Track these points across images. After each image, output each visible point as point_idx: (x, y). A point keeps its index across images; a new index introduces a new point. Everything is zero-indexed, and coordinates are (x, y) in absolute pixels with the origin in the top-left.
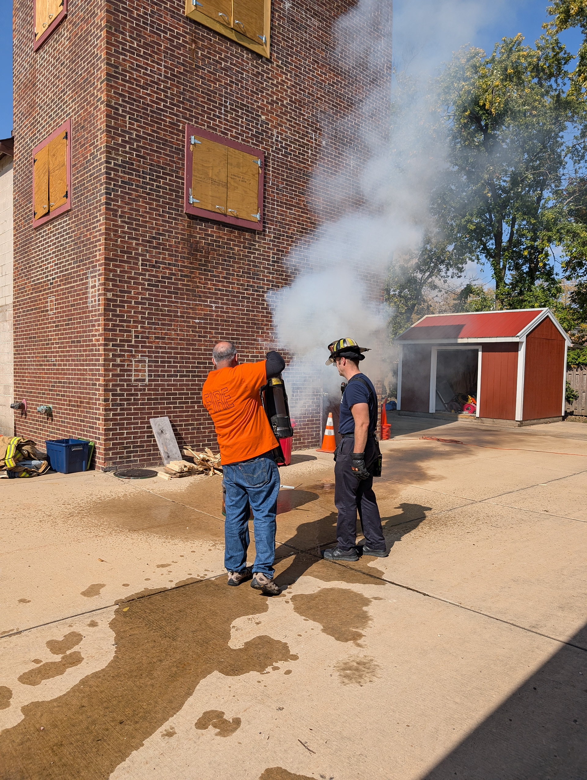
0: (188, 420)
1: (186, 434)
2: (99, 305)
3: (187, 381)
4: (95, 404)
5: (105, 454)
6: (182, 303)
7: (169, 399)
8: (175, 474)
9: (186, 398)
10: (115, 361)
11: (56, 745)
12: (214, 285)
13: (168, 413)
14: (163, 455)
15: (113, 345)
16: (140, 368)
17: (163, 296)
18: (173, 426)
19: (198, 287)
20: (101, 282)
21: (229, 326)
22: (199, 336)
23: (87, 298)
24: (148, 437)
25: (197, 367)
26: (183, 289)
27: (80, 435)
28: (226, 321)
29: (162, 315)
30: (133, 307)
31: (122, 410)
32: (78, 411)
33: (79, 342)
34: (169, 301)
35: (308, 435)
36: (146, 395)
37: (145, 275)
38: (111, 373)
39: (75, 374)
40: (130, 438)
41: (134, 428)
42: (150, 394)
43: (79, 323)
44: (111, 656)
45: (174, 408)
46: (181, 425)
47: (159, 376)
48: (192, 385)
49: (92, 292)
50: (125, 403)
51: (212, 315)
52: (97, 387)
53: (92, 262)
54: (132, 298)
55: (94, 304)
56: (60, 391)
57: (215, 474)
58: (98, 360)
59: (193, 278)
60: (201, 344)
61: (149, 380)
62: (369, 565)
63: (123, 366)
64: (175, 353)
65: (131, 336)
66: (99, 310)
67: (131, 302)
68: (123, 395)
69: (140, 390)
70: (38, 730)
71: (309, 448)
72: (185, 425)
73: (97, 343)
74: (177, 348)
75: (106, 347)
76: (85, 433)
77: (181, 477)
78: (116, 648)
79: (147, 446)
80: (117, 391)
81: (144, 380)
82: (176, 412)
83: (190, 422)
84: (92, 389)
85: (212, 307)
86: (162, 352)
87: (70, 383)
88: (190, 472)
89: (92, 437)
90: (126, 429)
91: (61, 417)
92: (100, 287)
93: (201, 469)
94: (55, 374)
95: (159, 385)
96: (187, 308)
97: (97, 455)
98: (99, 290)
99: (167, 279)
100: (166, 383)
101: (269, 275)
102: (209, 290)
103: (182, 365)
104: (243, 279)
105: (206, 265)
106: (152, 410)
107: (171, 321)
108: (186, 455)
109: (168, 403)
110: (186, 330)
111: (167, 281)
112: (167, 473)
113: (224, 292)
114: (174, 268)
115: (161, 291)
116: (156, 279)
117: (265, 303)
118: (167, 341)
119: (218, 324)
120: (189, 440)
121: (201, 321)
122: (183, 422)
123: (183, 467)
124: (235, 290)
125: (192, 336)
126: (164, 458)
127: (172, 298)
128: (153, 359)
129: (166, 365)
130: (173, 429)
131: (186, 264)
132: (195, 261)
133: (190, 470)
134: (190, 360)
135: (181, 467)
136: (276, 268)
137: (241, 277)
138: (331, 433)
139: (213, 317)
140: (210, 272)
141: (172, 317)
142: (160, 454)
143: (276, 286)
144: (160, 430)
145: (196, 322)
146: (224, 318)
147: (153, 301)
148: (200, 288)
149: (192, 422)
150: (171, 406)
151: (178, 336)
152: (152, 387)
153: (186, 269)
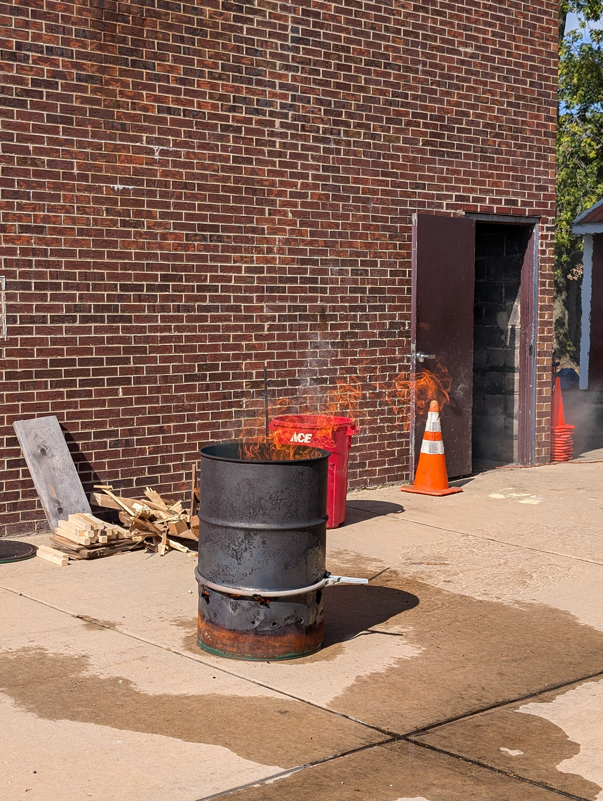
0: (103, 424)
1: (98, 456)
3: (98, 330)
6: (81, 144)
7: (58, 374)
8: (78, 551)
9: (96, 372)
12: (156, 99)
13: (56, 406)
14: (47, 506)
17: (36, 128)
18: (68, 437)
19: (118, 105)
21: (194, 197)
22: (124, 224)
24: (10, 464)
25: (120, 298)
26: (82, 111)
28: (185, 186)
29: (37, 174)
34: (51, 141)
35: (381, 455)
42: (13, 364)
45: (71, 394)
46: (87, 436)
47: (32, 320)
48: (110, 340)
51: (153, 173)
57: (173, 549)
59: (108, 83)
60: (130, 243)
61: (10, 331)
62: (559, 768)
64: (69, 265)
71: (384, 485)
72: (97, 435)
74: (71, 254)
77: (91, 557)
79: (10, 486)
82: (74, 405)
83: (108, 428)
85: (152, 152)
86: (39, 264)
88: (114, 546)
93: (139, 539)
95: (34, 342)
96: (94, 157)
99: (46, 87)
100: (49, 336)
101: (286, 72)
102: (144, 111)
103: (86, 292)
104: (224, 83)
105: (136, 50)
106: (19, 401)
107: (57, 187)
108: (100, 505)
109: (55, 385)
110: (92, 210)
111: (44, 90)
112: (58, 549)
113: (180, 115)
114: (61, 59)
115: (30, 116)
116: (19, 87)
117: (278, 140)
118: (49, 236)
119: (168, 192)
120: (107, 469)
121: (127, 187)
122: (92, 428)
123: (96, 535)
124: (206, 111)
125: (108, 223)
126: (50, 514)
127: (58, 133)
128: (18, 280)
129: (49, 293)
130: (68, 445)
131: (89, 50)
132: (110, 41)
133: (113, 542)
134: (104, 280)
135: (93, 536)
136: (301, 55)
137: (220, 78)
138: (436, 449)
139: (156, 177)
140: (146, 68)
141: (59, 179)
142: (40, 505)
143: (301, 99)
144: (39, 447)
145: (116, 189)
146: (182, 178)
147: (13, 141)
148: (124, 108)
149: (113, 428)
150: (61, 390)
151: (75, 225)
152: (17, 346)
153: (90, 60)
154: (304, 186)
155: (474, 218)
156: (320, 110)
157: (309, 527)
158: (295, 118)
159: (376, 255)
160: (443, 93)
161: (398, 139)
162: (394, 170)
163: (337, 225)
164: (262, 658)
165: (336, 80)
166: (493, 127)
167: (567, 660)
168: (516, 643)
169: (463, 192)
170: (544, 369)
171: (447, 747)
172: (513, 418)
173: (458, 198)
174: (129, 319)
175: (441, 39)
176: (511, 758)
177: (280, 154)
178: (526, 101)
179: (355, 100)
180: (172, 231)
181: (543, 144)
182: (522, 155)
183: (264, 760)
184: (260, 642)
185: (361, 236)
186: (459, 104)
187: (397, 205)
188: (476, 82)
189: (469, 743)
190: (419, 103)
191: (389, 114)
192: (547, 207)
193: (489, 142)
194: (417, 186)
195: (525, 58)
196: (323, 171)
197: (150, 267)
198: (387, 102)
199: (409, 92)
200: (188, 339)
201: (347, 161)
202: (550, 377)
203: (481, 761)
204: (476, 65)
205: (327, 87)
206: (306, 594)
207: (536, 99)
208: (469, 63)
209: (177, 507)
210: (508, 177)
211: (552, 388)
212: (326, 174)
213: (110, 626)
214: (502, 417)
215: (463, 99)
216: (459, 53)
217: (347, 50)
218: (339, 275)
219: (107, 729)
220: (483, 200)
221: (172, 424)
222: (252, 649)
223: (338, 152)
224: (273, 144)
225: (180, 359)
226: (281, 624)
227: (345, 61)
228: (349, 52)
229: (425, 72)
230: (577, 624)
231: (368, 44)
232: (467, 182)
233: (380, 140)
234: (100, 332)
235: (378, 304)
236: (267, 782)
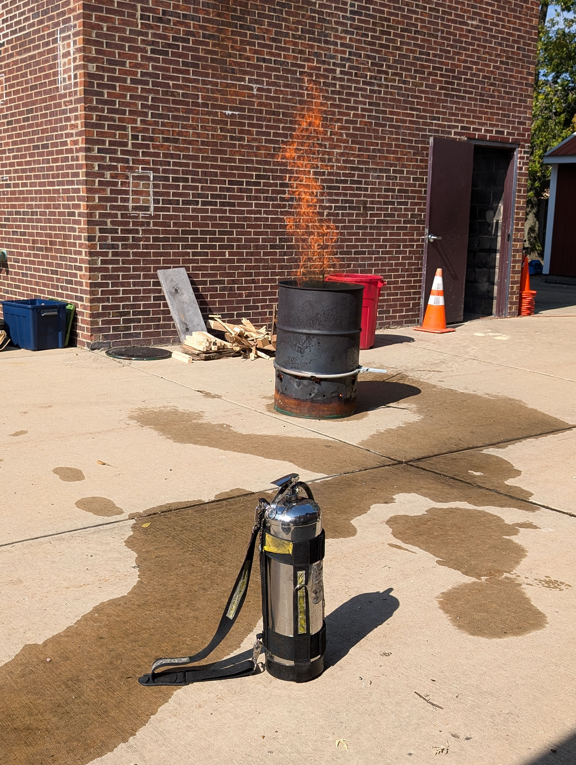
0: (215, 275)
1: (212, 296)
2: (76, 85)
3: (213, 211)
4: (74, 245)
5: (92, 323)
6: (204, 82)
7: (186, 240)
8: (198, 355)
9: (211, 240)
10: (103, 176)
11: (71, 679)
12: (256, 52)
13: (185, 262)
14: (178, 326)
15: (99, 151)
16: (141, 188)
17: (175, 70)
18: (193, 283)
19: (230, 55)
20: (78, 46)
21: (280, 121)
22: (232, 138)
23: (56, 74)
24: (155, 299)
25: (228, 190)
26: (205, 59)
27: (52, 293)
28: (274, 113)
29: (175, 102)
30: (129, 89)
31: (115, 254)
32: (46, 257)
33: (45, 146)
34: (184, 79)
35: (401, 305)
36: (150, 232)
37: (146, 35)
38: (97, 196)
39: (41, 199)
40: (128, 299)
41: (135, 284)
42: (157, 232)
43: (45, 115)
44: (134, 580)
45: (194, 254)
46: (205, 283)
47: (170, 202)
48: (221, 218)
49: (65, 64)
50: (120, 243)
51: (252, 103)
52: (77, 218)
53: (63, 13)
54: (126, 72)
55: (68, 83)
56: (18, 227)
57: (259, 357)
58: (76, 175)
59: (223, 40)
60: (235, 152)
61: (156, 209)
62: (507, 483)
63: (116, 184)
64: (194, 165)
65: (127, 135)
66: (76, 92)
67: (125, 80)
68: (116, 231)
69: (142, 224)
70: (44, 662)
71: (402, 326)
72: (211, 283)
73: (74, 147)
74: (197, 158)
75: (89, 154)
76: (60, 291)
77: (207, 359)
78: (139, 571)
79: (155, 313)
80: (106, 225)
81: (147, 209)
82: (197, 261)
83: (219, 278)
84: (68, 222)
85: (251, 89)
86: (175, 164)
87: (33, 213)
88: (221, 353)
89: (71, 297)
90: (123, 284)
91: (21, 268)
92: (77, 55)
93: (238, 349)
94: (9, 200)
95: (170, 217)
96: (213, 91)
97: (80, 324)
98: (75, 59)
99: (182, 42)
100: (181, 214)
101: (345, 35)
102: (247, 60)
103: (205, 185)
104: (303, 42)
105: (243, 17)
106: (161, 257)
107: (188, 111)
108: (213, 328)
109: (184, 247)
110: (211, 128)
111: (181, 44)
112: (186, 353)
113: (272, 63)
114: (192, 22)
115: (171, 62)
116: (164, 41)
117: (338, 83)
118: (182, 145)
119: (262, 117)
120: (217, 306)
121: (234, 113)
122: (208, 278)
123: (210, 345)
124: (289, 61)
125: (221, 137)
126: (181, 332)
127: (189, 74)
128: (161, 175)
129: (181, 184)
130: (193, 288)
131: (211, 17)
132: (225, 11)
133: (221, 350)
134: (217, 177)
135: (208, 345)
136: (356, 23)
137: (300, 38)
138: (439, 302)
139: (254, 106)
140: (249, 30)
141: (189, 106)
142: (174, 326)
143: (355, 54)
144: (174, 287)
145: (227, 114)
146: (271, 108)
147: (159, 79)
148: (233, 58)
149: (221, 279)
150: (188, 251)
151: (199, 138)
152: (160, 219)
153: (212, 24)
154: (355, 115)
155: (473, 143)
156: (368, 62)
157: (348, 334)
158: (350, 67)
159: (404, 166)
160: (455, 53)
161: (421, 85)
162: (419, 107)
163: (377, 144)
164: (315, 418)
165: (380, 42)
166: (489, 78)
167: (517, 427)
168: (484, 416)
169: (466, 124)
170: (517, 251)
171: (433, 469)
172: (494, 285)
173: (463, 128)
174: (233, 205)
175: (455, 14)
176: (475, 476)
177: (339, 93)
178: (514, 61)
179: (393, 56)
180: (263, 144)
181: (524, 92)
182: (509, 99)
183: (314, 470)
184: (314, 407)
185: (394, 152)
186: (465, 61)
187: (420, 131)
188: (478, 45)
189: (448, 467)
190: (437, 59)
191: (416, 67)
192: (525, 137)
193: (486, 89)
194: (434, 118)
195: (515, 29)
196: (369, 105)
197: (248, 169)
198: (415, 58)
199: (431, 52)
200: (273, 220)
201: (385, 99)
202: (521, 256)
203: (456, 477)
204: (479, 33)
205: (373, 46)
206: (345, 378)
207: (521, 60)
208: (474, 32)
209: (263, 330)
210: (498, 114)
211: (522, 264)
212: (371, 107)
213: (219, 397)
214: (487, 284)
215: (469, 58)
216: (467, 25)
217: (388, 20)
218: (377, 179)
219: (216, 450)
220: (480, 130)
221: (260, 278)
222: (309, 411)
223: (380, 92)
224: (334, 85)
225: (266, 233)
226: (328, 396)
227: (387, 28)
228: (390, 22)
229: (443, 38)
230: (526, 407)
231: (403, 16)
232: (469, 117)
233: (409, 85)
234: (215, 213)
235: (403, 200)
236: (316, 482)
